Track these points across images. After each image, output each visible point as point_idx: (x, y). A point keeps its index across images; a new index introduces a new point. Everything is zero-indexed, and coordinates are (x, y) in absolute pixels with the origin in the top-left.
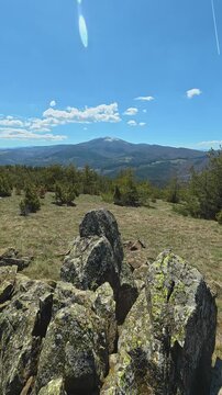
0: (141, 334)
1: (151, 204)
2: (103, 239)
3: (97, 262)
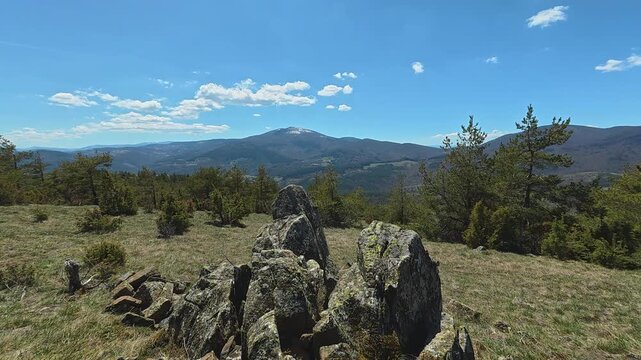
0: (354, 288)
2: (303, 216)
3: (298, 239)
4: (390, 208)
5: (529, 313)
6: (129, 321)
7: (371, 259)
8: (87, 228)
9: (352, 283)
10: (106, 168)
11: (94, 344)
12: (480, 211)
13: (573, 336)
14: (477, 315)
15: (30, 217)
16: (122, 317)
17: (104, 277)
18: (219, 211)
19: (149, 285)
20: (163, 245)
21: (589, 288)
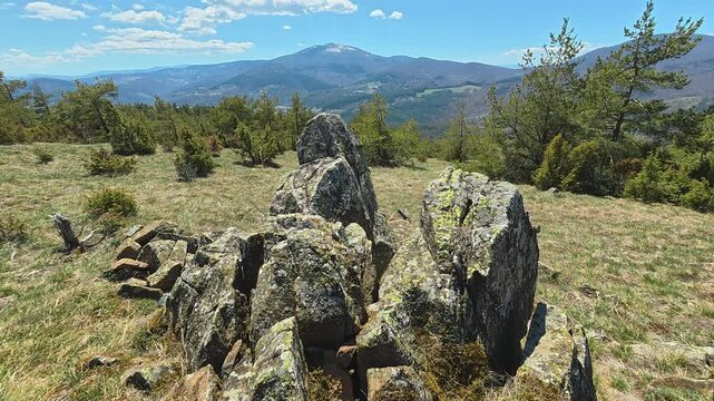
0: (418, 272)
1: (418, 164)
2: (342, 159)
3: (334, 194)
4: (446, 144)
5: (614, 269)
6: (128, 292)
7: (445, 229)
8: (97, 171)
9: (414, 263)
10: (109, 99)
11: (82, 324)
12: (558, 146)
13: (670, 299)
14: (555, 275)
15: (34, 158)
16: (119, 286)
17: (111, 230)
18: (248, 149)
19: (156, 244)
20: (184, 190)
21: (682, 237)
